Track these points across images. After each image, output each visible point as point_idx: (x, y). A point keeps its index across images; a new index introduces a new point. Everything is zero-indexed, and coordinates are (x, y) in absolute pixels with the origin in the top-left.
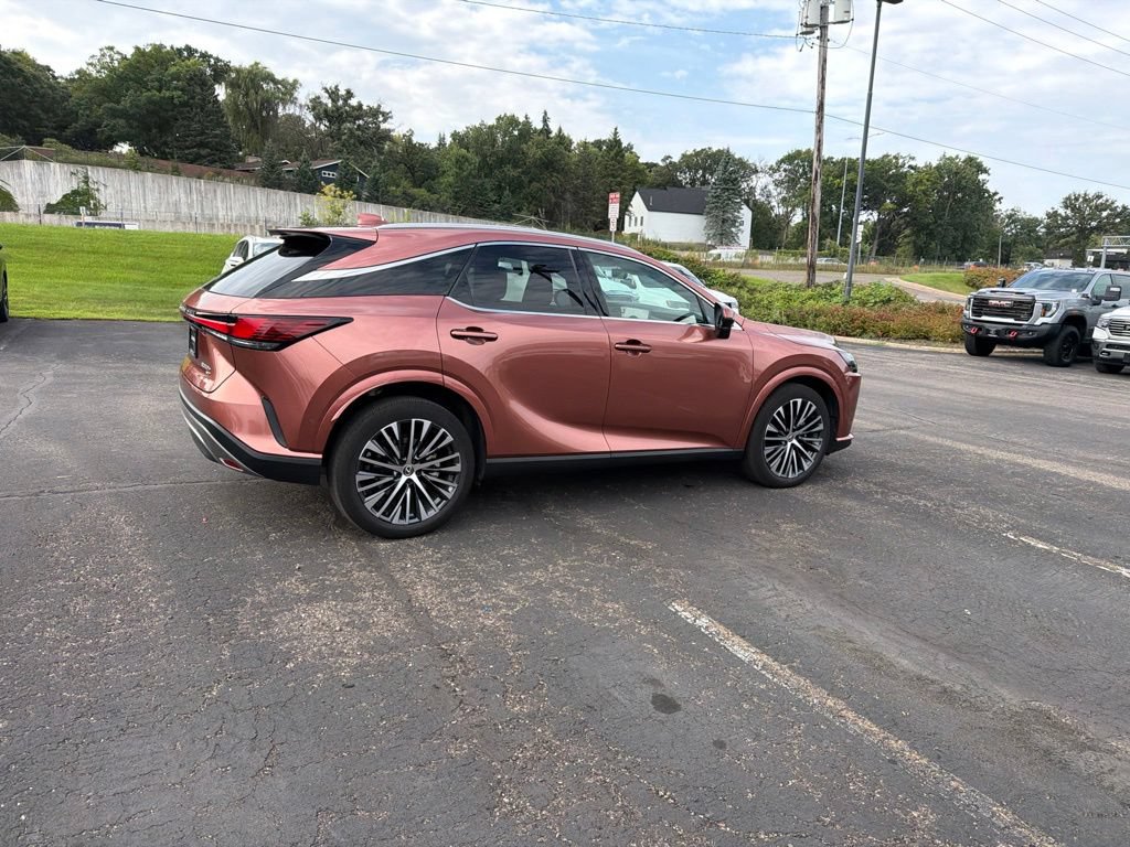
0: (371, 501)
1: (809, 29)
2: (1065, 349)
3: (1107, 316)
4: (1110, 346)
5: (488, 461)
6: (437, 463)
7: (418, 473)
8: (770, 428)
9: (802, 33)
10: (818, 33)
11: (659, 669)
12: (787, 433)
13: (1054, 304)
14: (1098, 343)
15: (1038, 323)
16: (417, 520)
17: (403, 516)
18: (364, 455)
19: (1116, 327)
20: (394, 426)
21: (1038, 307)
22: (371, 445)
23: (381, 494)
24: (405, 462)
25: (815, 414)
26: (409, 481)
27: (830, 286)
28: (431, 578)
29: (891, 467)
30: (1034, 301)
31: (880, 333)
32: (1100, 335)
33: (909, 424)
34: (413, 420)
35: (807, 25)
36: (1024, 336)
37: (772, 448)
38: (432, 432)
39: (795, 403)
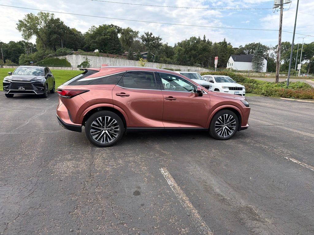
0: (94, 137)
1: (276, 6)
5: (127, 128)
6: (113, 128)
7: (108, 130)
8: (217, 122)
10: (280, 7)
11: (143, 184)
12: (223, 124)
16: (107, 143)
17: (103, 141)
18: (92, 125)
20: (100, 118)
22: (94, 123)
23: (97, 135)
24: (104, 127)
25: (233, 119)
26: (105, 132)
27: (283, 83)
28: (103, 157)
29: (264, 136)
31: (296, 97)
33: (282, 124)
34: (106, 117)
35: (276, 5)
37: (218, 128)
38: (111, 120)
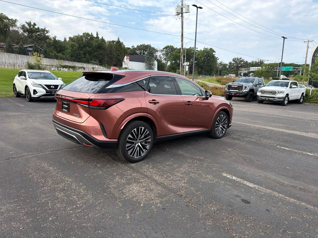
0: (130, 152)
2: (250, 98)
3: (260, 89)
4: (261, 96)
6: (144, 139)
7: (140, 142)
8: (217, 123)
9: (177, 15)
10: (181, 15)
11: (235, 192)
12: (220, 124)
13: (247, 86)
14: (258, 96)
15: (244, 91)
16: (140, 156)
17: (137, 156)
18: (128, 139)
19: (262, 92)
20: (135, 129)
21: (244, 87)
22: (130, 136)
23: (132, 150)
24: (137, 140)
25: (225, 119)
26: (138, 145)
28: (154, 173)
30: (243, 86)
32: (259, 94)
34: (140, 127)
35: (178, 13)
36: (241, 95)
37: (217, 128)
38: (144, 130)
39: (222, 116)
